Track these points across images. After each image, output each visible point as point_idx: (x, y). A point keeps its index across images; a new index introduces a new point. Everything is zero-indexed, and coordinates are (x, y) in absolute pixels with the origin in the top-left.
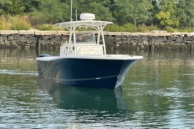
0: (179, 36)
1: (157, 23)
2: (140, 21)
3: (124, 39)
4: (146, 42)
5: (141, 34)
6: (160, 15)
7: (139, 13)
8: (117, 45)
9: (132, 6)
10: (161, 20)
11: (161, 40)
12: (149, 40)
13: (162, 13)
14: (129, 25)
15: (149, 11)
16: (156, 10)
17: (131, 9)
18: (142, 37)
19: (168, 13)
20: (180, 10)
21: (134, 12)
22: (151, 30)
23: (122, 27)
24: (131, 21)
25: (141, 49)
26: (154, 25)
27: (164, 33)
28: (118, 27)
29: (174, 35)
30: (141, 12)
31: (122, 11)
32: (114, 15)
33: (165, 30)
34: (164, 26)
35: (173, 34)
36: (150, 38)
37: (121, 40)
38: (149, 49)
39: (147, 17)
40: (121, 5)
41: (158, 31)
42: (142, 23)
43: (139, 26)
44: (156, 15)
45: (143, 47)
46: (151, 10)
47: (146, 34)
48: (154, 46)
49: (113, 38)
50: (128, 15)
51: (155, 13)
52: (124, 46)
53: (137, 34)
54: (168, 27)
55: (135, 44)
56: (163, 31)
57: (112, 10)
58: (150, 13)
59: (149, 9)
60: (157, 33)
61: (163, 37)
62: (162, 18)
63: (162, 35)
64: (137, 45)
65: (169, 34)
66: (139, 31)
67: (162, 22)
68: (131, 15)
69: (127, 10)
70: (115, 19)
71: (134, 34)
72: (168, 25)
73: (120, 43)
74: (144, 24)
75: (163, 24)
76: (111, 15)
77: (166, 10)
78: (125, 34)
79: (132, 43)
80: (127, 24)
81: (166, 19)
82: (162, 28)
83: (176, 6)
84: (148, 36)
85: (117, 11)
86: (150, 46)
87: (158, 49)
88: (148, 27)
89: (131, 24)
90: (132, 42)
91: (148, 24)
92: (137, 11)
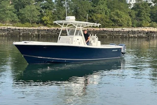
0: (54, 29)
1: (42, 22)
2: (33, 21)
3: (25, 31)
4: (36, 33)
5: (34, 28)
6: (44, 18)
7: (33, 17)
8: (21, 34)
9: (29, 13)
10: (45, 21)
11: (44, 31)
12: (38, 32)
13: (45, 17)
14: (27, 23)
15: (38, 16)
16: (42, 15)
17: (28, 15)
18: (34, 30)
19: (49, 17)
20: (54, 16)
21: (30, 17)
22: (39, 26)
23: (23, 25)
24: (28, 21)
25: (34, 37)
26: (41, 24)
27: (46, 28)
28: (21, 24)
29: (51, 29)
30: (34, 16)
31: (23, 16)
32: (19, 18)
33: (47, 26)
34: (46, 24)
35: (51, 28)
36: (38, 31)
37: (23, 31)
38: (38, 36)
39: (37, 19)
40: (23, 12)
41: (43, 27)
42: (34, 23)
43: (33, 24)
44: (42, 18)
45: (35, 35)
46: (39, 16)
47: (36, 28)
48: (41, 35)
49: (19, 30)
50: (27, 18)
51: (41, 17)
52: (25, 35)
53: (32, 28)
54: (48, 25)
55: (30, 34)
56: (45, 27)
57: (18, 15)
58: (39, 17)
59: (38, 15)
60: (42, 28)
61: (45, 30)
62: (45, 20)
63: (45, 29)
64: (32, 34)
65: (49, 28)
66: (32, 27)
67: (45, 22)
68: (28, 18)
69: (26, 15)
70: (20, 20)
71: (30, 28)
72: (48, 24)
73: (23, 33)
74: (35, 23)
75: (46, 23)
76: (18, 18)
77: (47, 16)
78: (25, 28)
79: (29, 33)
80: (26, 23)
81: (47, 20)
82: (45, 25)
83: (52, 14)
84: (38, 30)
85: (21, 16)
86: (39, 35)
87: (43, 36)
88: (38, 25)
89: (28, 23)
90: (29, 32)
91: (38, 23)
92: (31, 16)
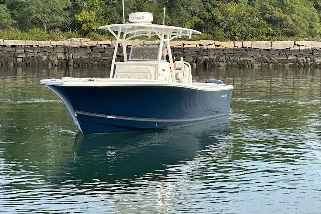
0: (109, 45)
1: (77, 28)
2: (52, 24)
3: (29, 50)
4: (60, 55)
5: (54, 43)
6: (81, 16)
7: (51, 13)
8: (18, 59)
10: (83, 23)
11: (83, 52)
12: (65, 53)
13: (84, 13)
14: (36, 30)
15: (65, 9)
16: (76, 8)
17: (38, 6)
18: (54, 47)
19: (93, 13)
20: (110, 8)
21: (43, 12)
22: (69, 37)
23: (25, 33)
24: (38, 24)
25: (54, 65)
26: (72, 31)
27: (86, 42)
28: (19, 32)
29: (101, 45)
30: (53, 11)
31: (26, 9)
32: (13, 16)
33: (89, 37)
34: (87, 32)
35: (99, 42)
36: (66, 50)
37: (25, 52)
38: (65, 65)
39: (62, 19)
41: (78, 39)
42: (55, 28)
43: (51, 32)
44: (76, 15)
45: (56, 62)
46: (68, 9)
47: (61, 43)
48: (72, 60)
49: (13, 49)
50: (35, 15)
51: (74, 12)
52: (29, 61)
53: (47, 43)
54: (93, 33)
55: (45, 58)
56: (85, 39)
57: (10, 7)
58: (67, 13)
59: (66, 7)
60: (78, 41)
61: (85, 47)
62: (85, 19)
63: (85, 44)
64: (48, 59)
65: (94, 43)
66: (50, 38)
67: (84, 25)
68: (39, 16)
69: (33, 8)
70: (16, 21)
71: (43, 43)
72: (93, 30)
73: (23, 56)
74: (58, 29)
75: (86, 29)
76: (9, 15)
77: (90, 8)
78: (30, 42)
79: (40, 57)
80: (32, 28)
81: (90, 21)
82: (84, 34)
84: (64, 47)
85: (18, 10)
86: (67, 61)
87: (79, 65)
88: (64, 34)
89: (38, 29)
90: (40, 54)
91: (64, 30)
92: (47, 10)
